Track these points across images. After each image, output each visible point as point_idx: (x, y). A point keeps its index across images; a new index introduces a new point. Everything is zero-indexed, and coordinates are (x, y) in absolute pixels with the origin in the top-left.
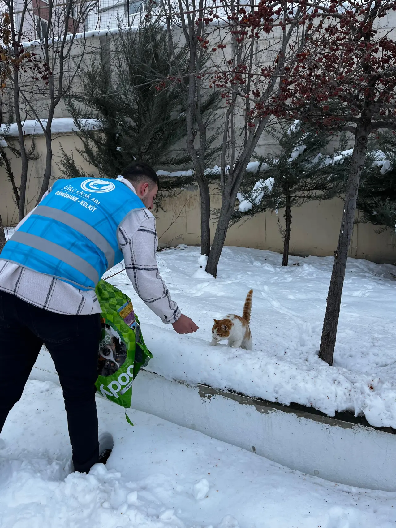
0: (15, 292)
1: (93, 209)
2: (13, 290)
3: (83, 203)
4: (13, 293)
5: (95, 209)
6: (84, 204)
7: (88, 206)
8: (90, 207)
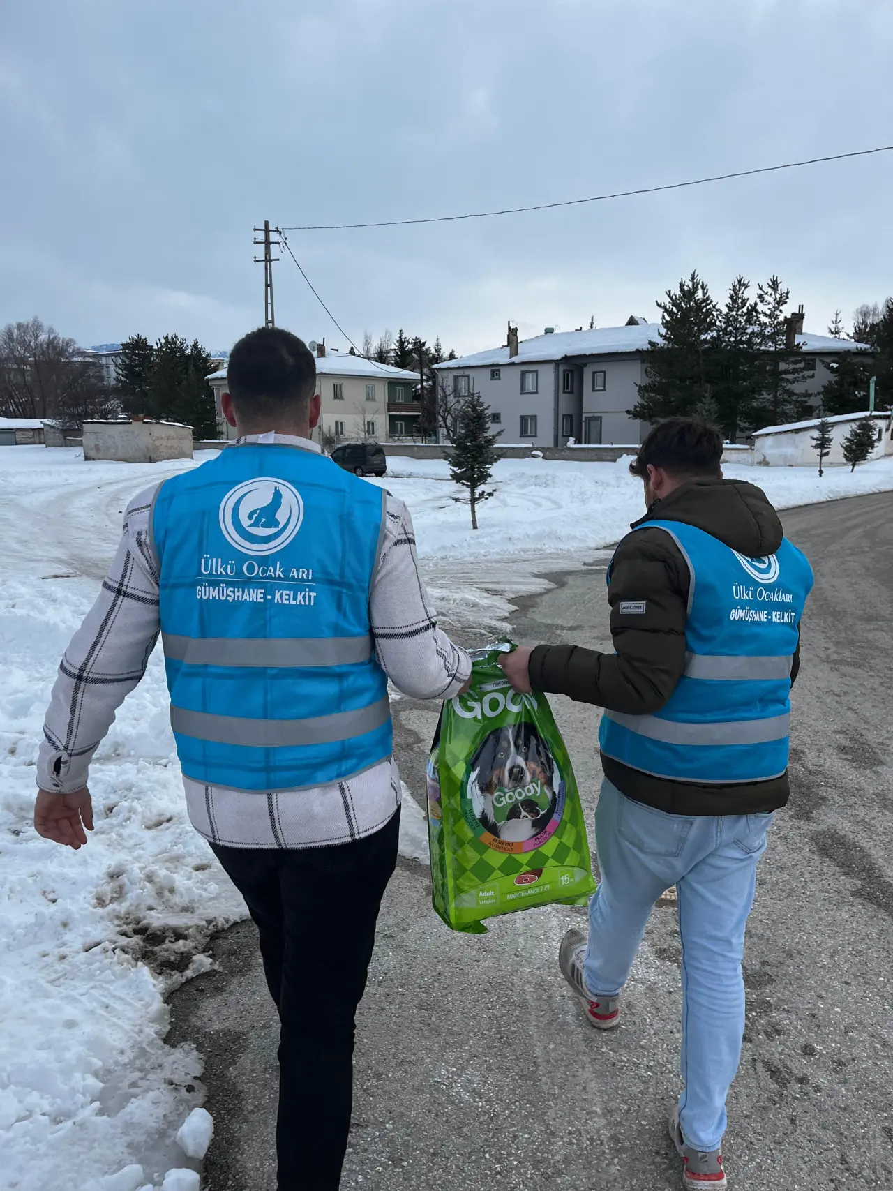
0: (279, 844)
1: (310, 597)
2: (275, 842)
3: (281, 596)
4: (276, 846)
5: (313, 594)
6: (285, 597)
7: (295, 599)
8: (300, 597)
